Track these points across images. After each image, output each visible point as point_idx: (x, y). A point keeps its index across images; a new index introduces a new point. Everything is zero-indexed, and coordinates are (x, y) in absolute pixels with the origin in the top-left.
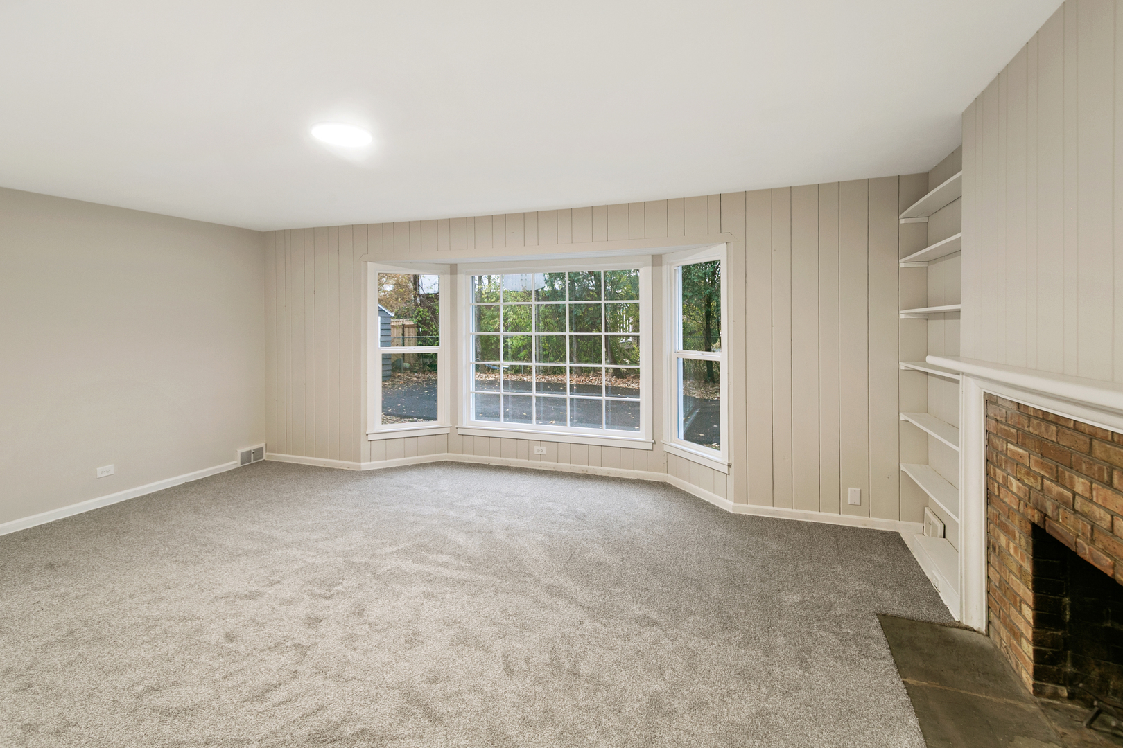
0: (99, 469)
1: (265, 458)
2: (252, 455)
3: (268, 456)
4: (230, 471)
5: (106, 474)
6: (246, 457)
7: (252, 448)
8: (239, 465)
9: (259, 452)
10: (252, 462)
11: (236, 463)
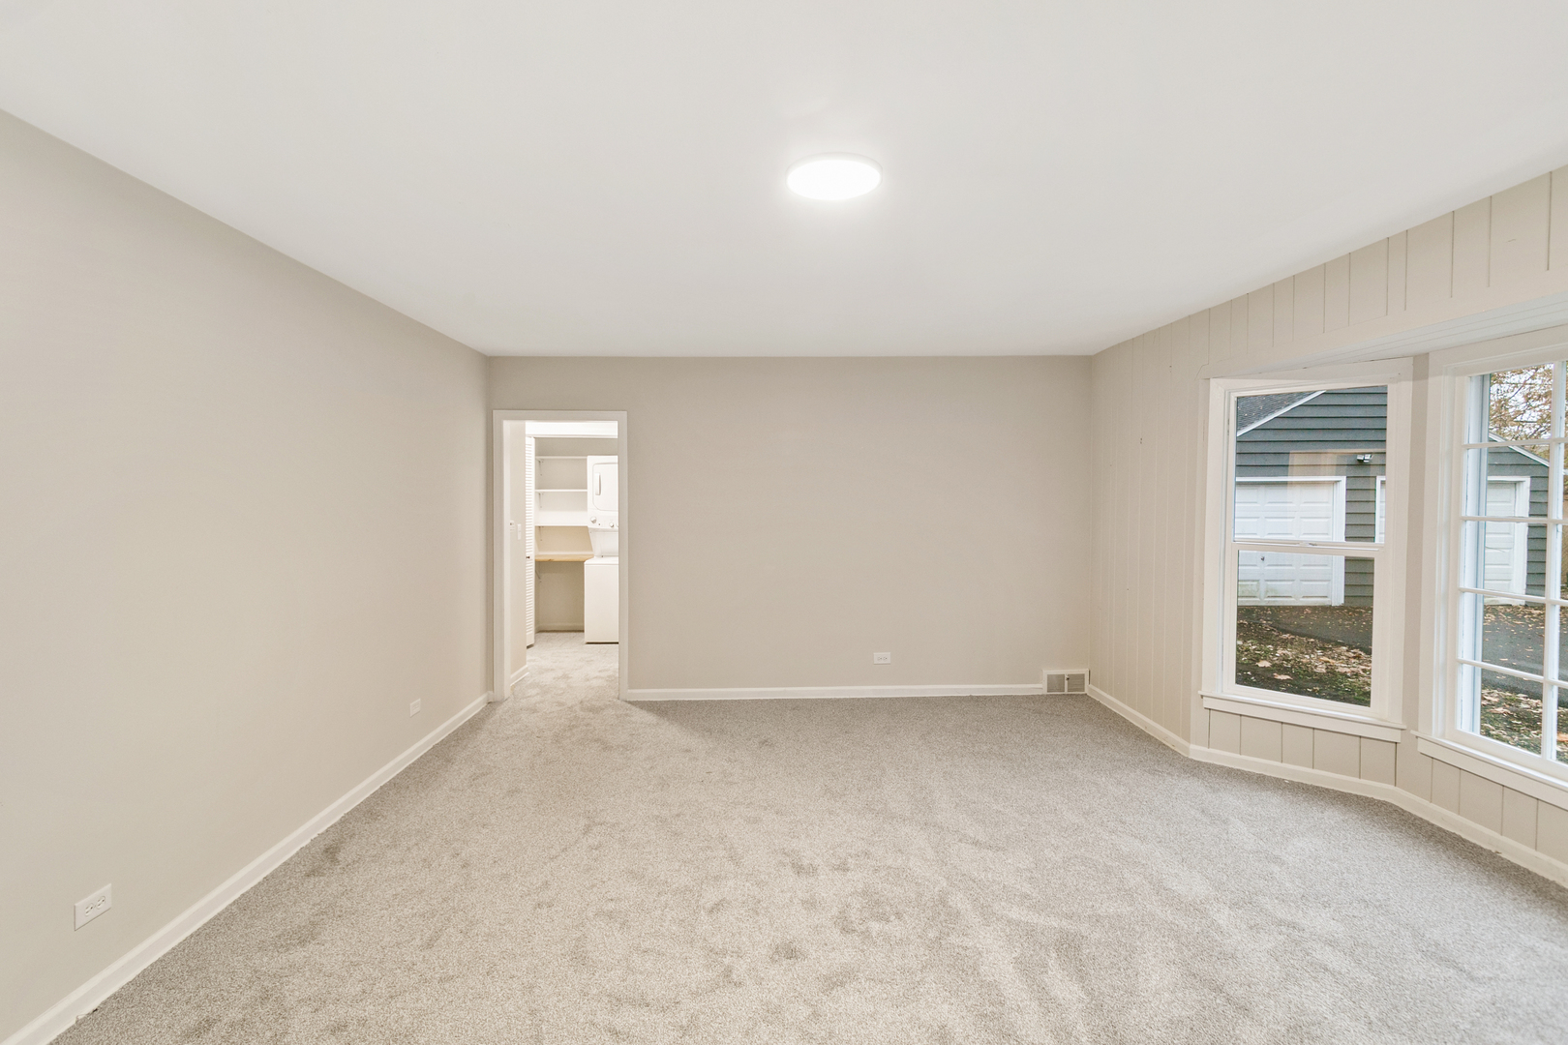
0: (877, 655)
1: (1086, 691)
2: (1066, 682)
3: (1091, 689)
4: (1027, 697)
5: (882, 662)
6: (1055, 683)
7: (1066, 672)
8: (1045, 692)
9: (1077, 681)
10: (1066, 692)
11: (1040, 688)
